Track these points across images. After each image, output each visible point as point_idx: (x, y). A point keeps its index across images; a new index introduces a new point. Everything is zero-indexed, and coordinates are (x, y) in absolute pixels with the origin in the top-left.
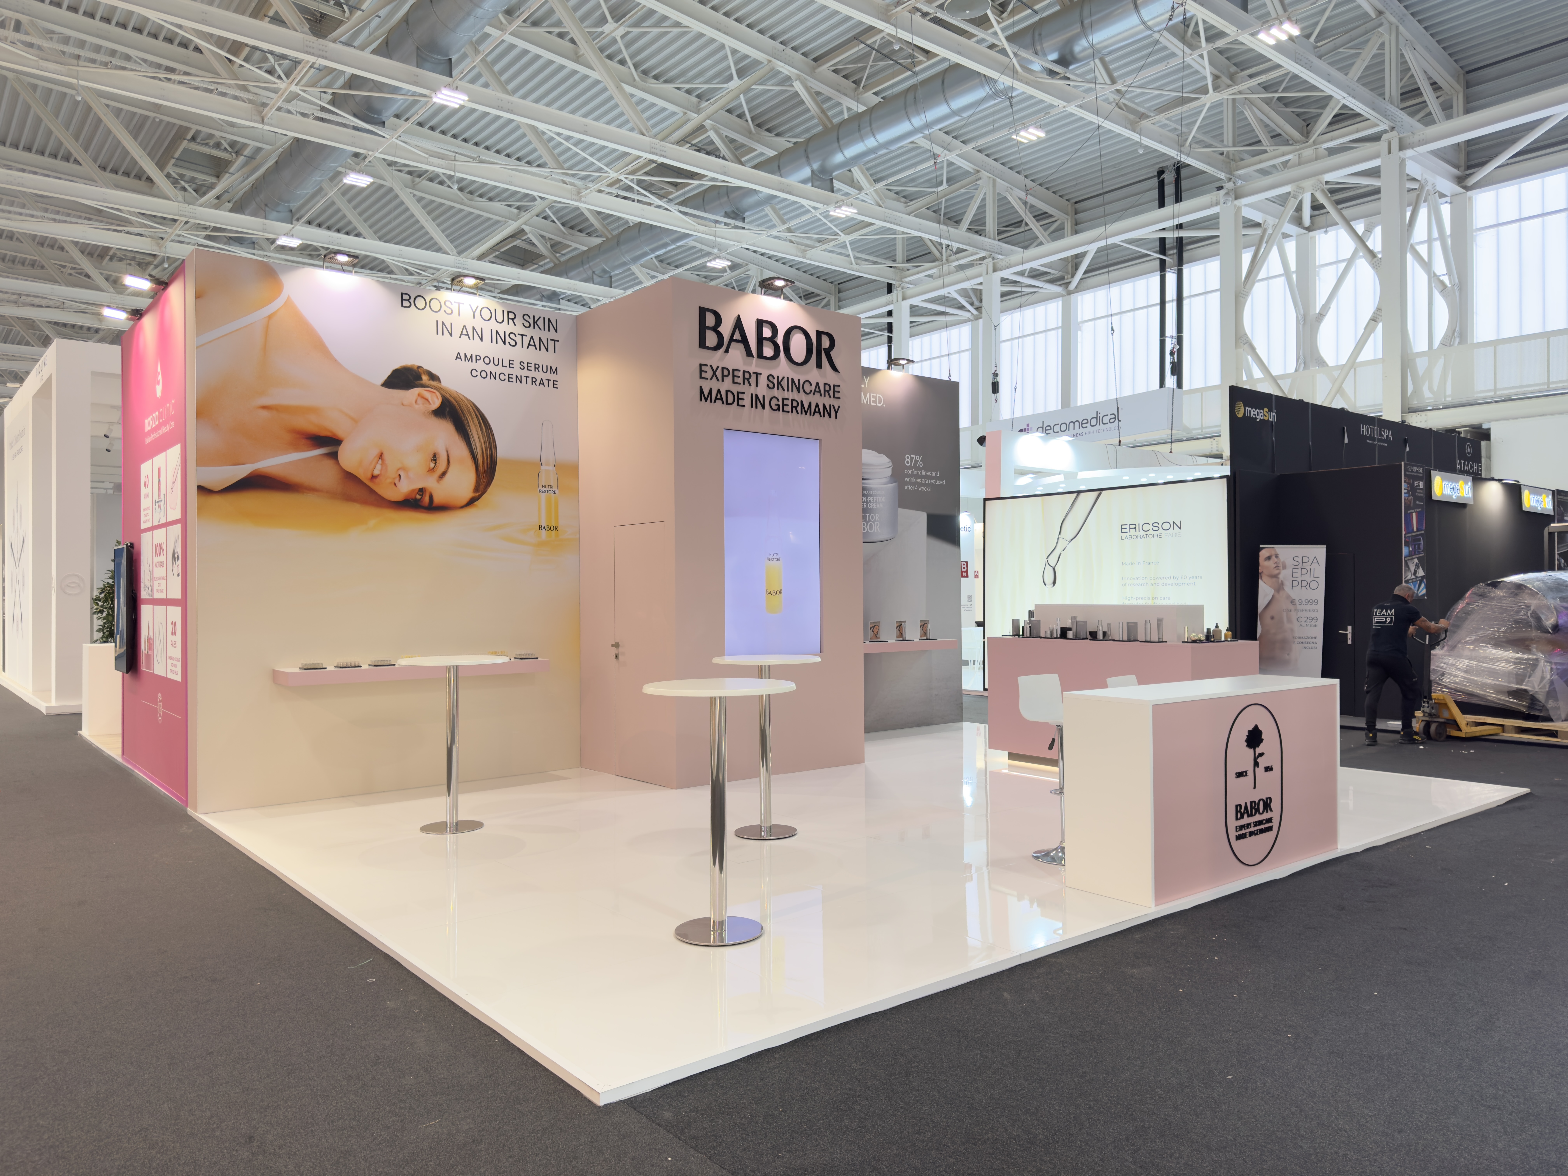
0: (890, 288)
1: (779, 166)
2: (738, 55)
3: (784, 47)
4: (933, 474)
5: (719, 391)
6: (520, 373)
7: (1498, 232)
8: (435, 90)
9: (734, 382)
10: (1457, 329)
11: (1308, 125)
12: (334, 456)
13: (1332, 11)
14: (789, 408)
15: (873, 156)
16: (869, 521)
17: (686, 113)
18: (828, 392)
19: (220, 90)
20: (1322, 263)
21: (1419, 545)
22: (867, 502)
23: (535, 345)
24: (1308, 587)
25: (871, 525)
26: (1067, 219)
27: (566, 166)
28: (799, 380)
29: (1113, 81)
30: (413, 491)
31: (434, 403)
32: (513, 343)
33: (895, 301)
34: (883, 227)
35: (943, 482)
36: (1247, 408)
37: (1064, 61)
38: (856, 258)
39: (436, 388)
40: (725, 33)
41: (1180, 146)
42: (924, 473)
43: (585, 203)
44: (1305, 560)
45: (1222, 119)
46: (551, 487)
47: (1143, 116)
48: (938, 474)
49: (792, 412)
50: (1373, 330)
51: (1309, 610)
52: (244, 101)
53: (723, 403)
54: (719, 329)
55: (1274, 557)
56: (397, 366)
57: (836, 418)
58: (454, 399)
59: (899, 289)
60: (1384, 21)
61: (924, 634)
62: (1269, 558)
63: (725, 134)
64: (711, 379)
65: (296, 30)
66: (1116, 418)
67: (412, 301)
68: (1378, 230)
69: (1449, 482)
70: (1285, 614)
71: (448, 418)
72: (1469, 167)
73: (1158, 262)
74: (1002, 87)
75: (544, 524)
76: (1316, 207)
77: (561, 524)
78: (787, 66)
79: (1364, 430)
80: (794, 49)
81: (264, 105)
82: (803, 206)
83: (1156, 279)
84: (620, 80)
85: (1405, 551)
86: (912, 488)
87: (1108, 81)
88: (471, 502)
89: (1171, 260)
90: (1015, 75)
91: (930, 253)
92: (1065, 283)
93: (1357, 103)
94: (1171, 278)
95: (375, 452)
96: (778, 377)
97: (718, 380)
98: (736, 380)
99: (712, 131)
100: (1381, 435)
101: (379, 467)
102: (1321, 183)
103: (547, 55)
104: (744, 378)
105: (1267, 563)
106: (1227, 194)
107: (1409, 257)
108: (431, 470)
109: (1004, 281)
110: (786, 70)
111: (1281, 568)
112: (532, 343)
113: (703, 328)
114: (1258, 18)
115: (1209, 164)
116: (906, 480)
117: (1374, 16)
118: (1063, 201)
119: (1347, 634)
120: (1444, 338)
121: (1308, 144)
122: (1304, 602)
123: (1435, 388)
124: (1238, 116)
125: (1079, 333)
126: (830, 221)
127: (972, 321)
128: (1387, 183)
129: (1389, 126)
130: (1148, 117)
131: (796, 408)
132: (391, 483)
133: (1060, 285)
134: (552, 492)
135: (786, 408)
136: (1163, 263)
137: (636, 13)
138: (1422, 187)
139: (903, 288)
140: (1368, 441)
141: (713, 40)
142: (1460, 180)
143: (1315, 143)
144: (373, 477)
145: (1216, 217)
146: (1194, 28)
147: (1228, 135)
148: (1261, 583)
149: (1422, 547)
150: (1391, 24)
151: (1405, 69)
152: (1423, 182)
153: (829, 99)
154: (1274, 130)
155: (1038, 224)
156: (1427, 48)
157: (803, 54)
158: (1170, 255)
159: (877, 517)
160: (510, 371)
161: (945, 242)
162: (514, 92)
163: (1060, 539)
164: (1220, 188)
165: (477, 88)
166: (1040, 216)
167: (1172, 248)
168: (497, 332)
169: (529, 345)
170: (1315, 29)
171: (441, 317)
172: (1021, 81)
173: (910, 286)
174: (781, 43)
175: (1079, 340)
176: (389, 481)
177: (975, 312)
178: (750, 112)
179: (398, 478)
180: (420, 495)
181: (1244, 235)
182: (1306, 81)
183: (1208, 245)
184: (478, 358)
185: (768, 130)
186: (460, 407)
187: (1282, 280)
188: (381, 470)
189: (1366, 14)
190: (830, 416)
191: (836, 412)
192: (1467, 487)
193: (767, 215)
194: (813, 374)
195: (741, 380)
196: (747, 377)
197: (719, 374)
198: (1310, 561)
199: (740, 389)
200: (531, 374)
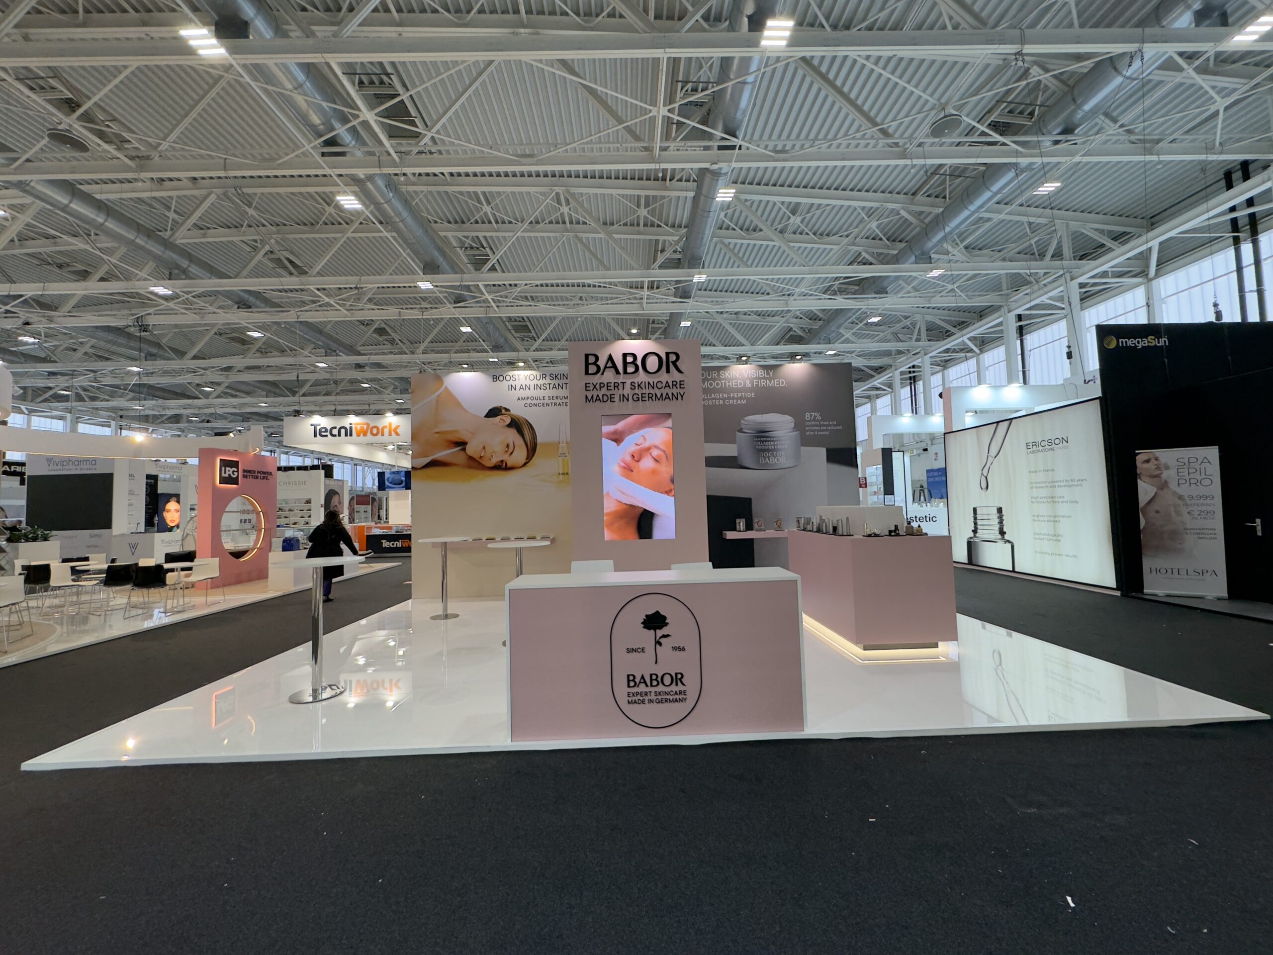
4: (831, 423)
5: (598, 396)
6: (549, 402)
12: (464, 450)
16: (777, 456)
18: (676, 385)
22: (774, 445)
24: (1198, 484)
25: (778, 459)
26: (1144, 231)
28: (653, 382)
32: (545, 388)
34: (975, 274)
35: (840, 428)
37: (1066, 130)
41: (1209, 150)
42: (822, 423)
44: (1193, 460)
48: (835, 423)
49: (649, 400)
51: (1203, 505)
53: (601, 402)
55: (1153, 460)
57: (682, 399)
64: (593, 390)
67: (498, 378)
75: (561, 472)
82: (914, 277)
83: (1230, 253)
86: (812, 433)
89: (1245, 235)
91: (1026, 280)
92: (1146, 275)
94: (1246, 248)
95: (481, 447)
96: (638, 382)
97: (597, 390)
98: (609, 388)
109: (1081, 285)
112: (555, 387)
116: (807, 429)
119: (1255, 526)
122: (1195, 498)
127: (1065, 316)
131: (651, 398)
134: (565, 456)
135: (644, 399)
136: (1237, 239)
144: (481, 457)
158: (1244, 230)
160: (544, 402)
167: (1244, 226)
168: (537, 385)
171: (511, 383)
184: (528, 398)
190: (677, 399)
191: (682, 396)
194: (664, 377)
195: (612, 388)
196: (616, 386)
197: (598, 386)
198: (1200, 461)
199: (611, 392)
200: (553, 402)
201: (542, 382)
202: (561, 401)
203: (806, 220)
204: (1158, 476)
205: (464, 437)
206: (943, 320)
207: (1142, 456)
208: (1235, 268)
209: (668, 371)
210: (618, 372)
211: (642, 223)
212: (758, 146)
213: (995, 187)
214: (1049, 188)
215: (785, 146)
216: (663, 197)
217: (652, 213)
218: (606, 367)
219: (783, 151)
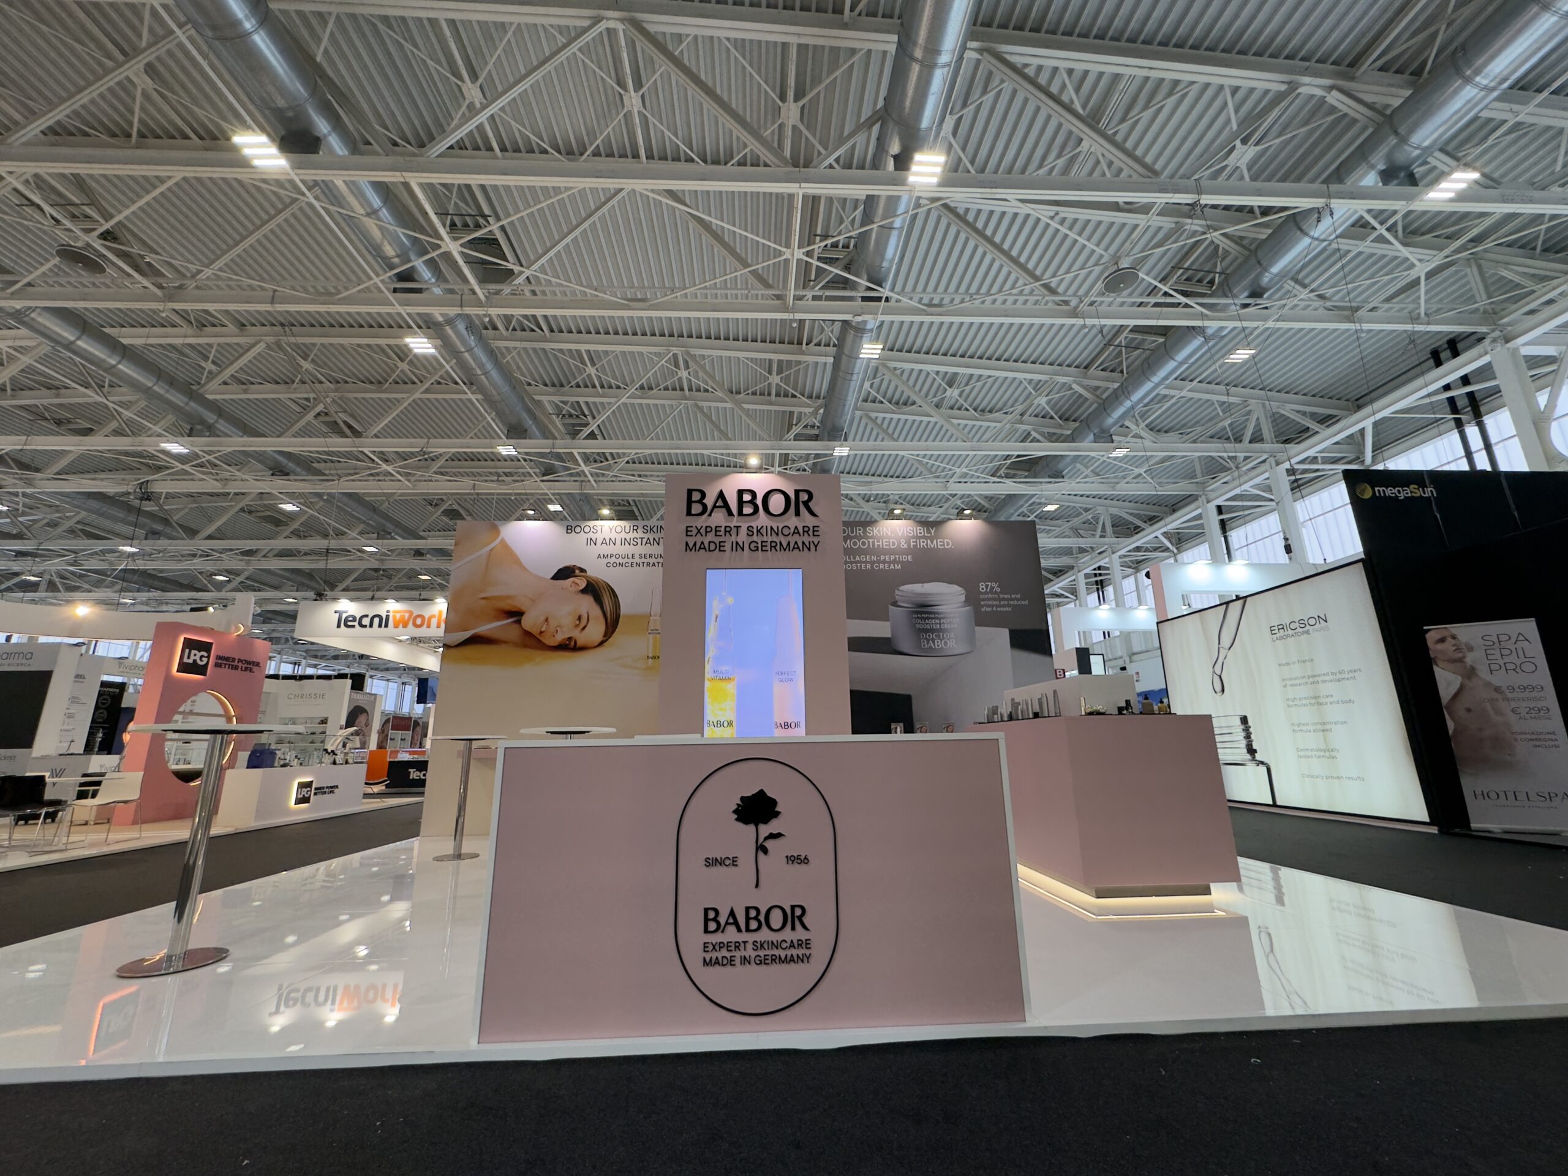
4: (1013, 596)
5: (702, 543)
6: (639, 561)
9: (716, 535)
12: (519, 622)
14: (767, 548)
16: (944, 639)
18: (808, 532)
22: (940, 624)
24: (1518, 670)
25: (945, 642)
28: (778, 527)
32: (635, 544)
34: (1166, 456)
35: (1025, 602)
37: (1256, 293)
42: (1003, 596)
44: (1503, 638)
46: (657, 630)
48: (1019, 596)
49: (771, 551)
53: (706, 551)
55: (1449, 639)
57: (815, 551)
59: (1203, 496)
62: (1442, 640)
64: (696, 535)
67: (573, 529)
70: (1488, 706)
75: (650, 655)
78: (1067, 379)
80: (1068, 366)
82: (1094, 457)
86: (989, 609)
89: (1467, 416)
92: (1361, 461)
94: (1472, 431)
95: (543, 618)
96: (757, 527)
97: (702, 535)
98: (719, 533)
104: (725, 531)
106: (1494, 341)
109: (1289, 472)
112: (648, 542)
116: (982, 603)
122: (1517, 690)
131: (775, 547)
134: (657, 633)
136: (1459, 421)
139: (1206, 495)
144: (541, 632)
153: (1100, 387)
157: (1074, 367)
158: (1465, 412)
159: (952, 635)
160: (633, 560)
164: (1483, 340)
167: (1465, 407)
168: (626, 539)
169: (645, 543)
171: (591, 535)
172: (1215, 320)
173: (1211, 492)
181: (1532, 376)
184: (612, 555)
190: (809, 550)
191: (816, 546)
193: (1073, 469)
194: (792, 521)
195: (722, 533)
196: (728, 531)
197: (703, 531)
198: (1513, 640)
199: (721, 539)
200: (646, 561)
201: (632, 535)
202: (655, 561)
203: (965, 394)
204: (1461, 660)
205: (520, 604)
206: (1131, 514)
207: (1433, 634)
208: (1463, 453)
209: (797, 514)
210: (730, 513)
211: (773, 392)
212: (911, 299)
213: (1181, 356)
214: (1242, 355)
215: (942, 299)
216: (799, 363)
217: (786, 380)
218: (715, 507)
219: (940, 305)
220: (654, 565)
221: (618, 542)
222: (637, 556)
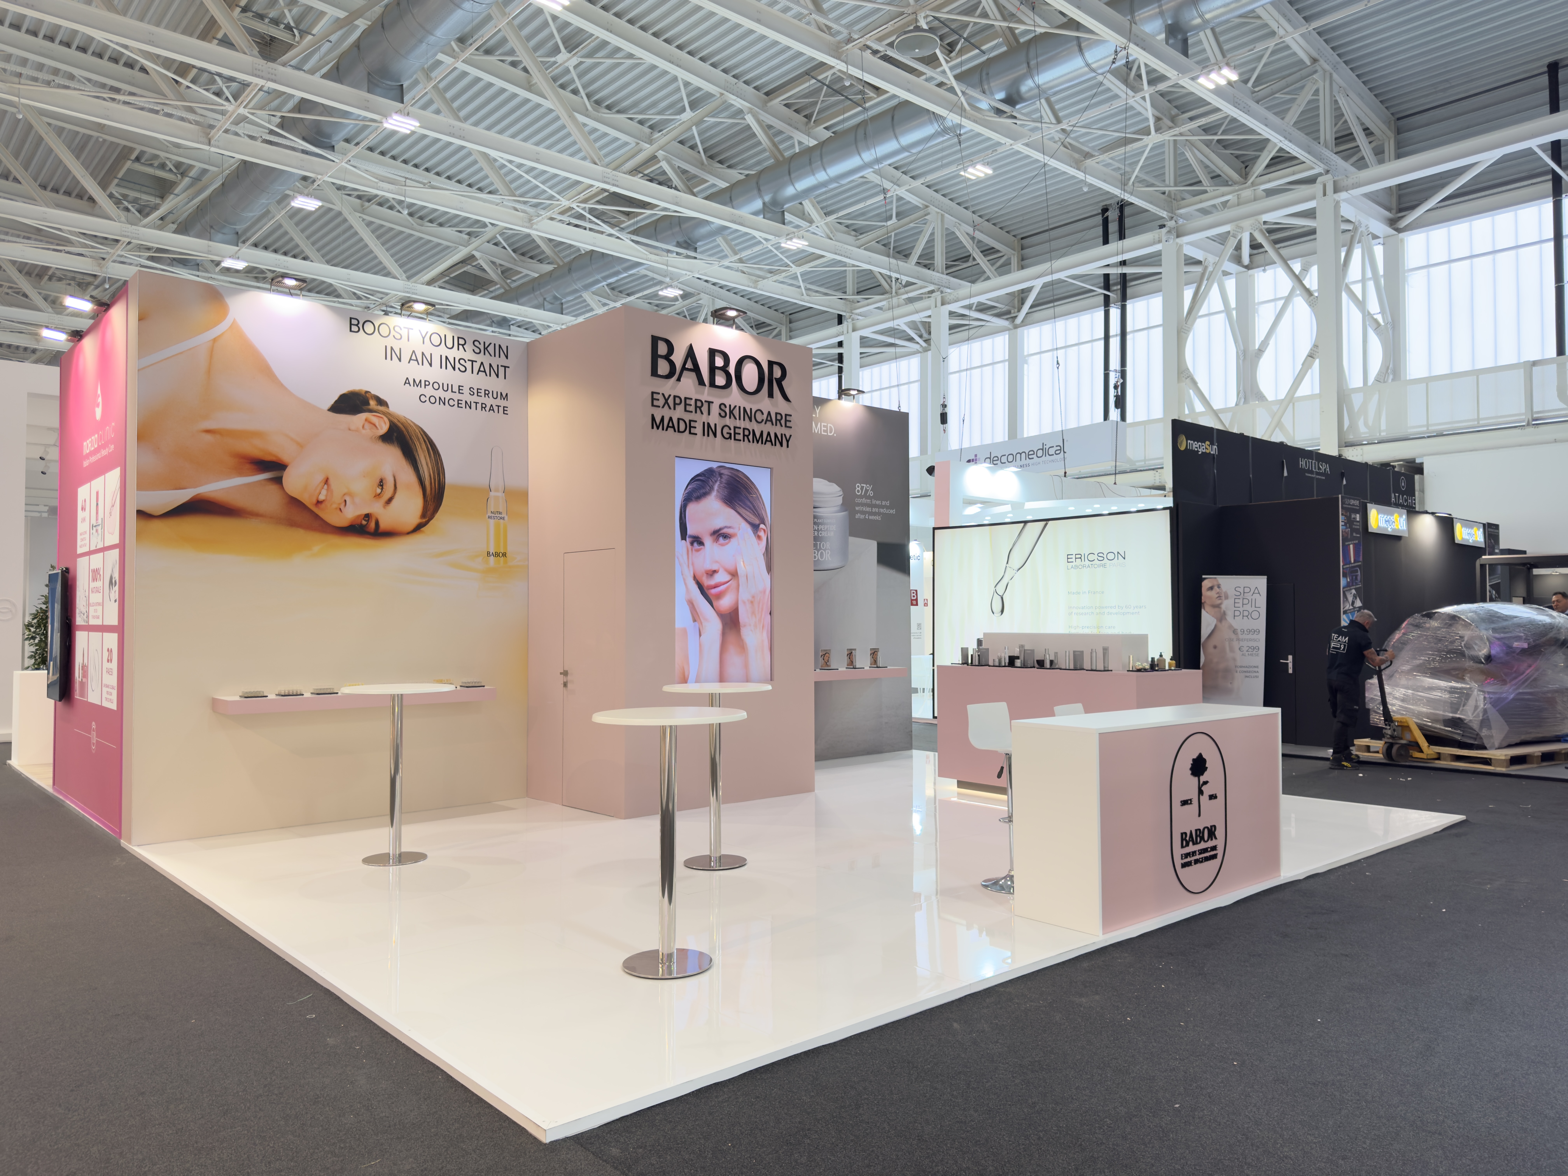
0: (840, 320)
1: (731, 197)
2: (691, 87)
3: (737, 81)
4: (884, 503)
5: (671, 419)
6: (470, 399)
7: (1428, 272)
8: (386, 115)
9: (686, 410)
10: (1391, 366)
11: (1246, 167)
12: (278, 481)
13: (1269, 57)
14: (741, 437)
15: (824, 190)
16: (820, 549)
17: (638, 143)
18: (780, 421)
19: (166, 111)
20: (1260, 301)
21: (1356, 576)
22: (818, 531)
23: (485, 371)
24: (1249, 617)
25: (822, 553)
26: (1014, 255)
27: (517, 193)
28: (751, 409)
29: (1059, 121)
30: (359, 516)
31: (382, 429)
32: (463, 369)
33: (845, 332)
34: (834, 259)
35: (893, 511)
36: (1189, 441)
37: (1011, 100)
38: (807, 289)
39: (384, 413)
40: (677, 66)
41: (1123, 185)
42: (874, 502)
43: (537, 230)
44: (1247, 590)
45: (1164, 159)
46: (500, 513)
47: (1088, 155)
48: (888, 503)
49: (744, 441)
50: (1310, 366)
51: (1251, 640)
52: (191, 123)
53: (675, 431)
54: (671, 358)
55: (1216, 588)
56: (344, 390)
57: (788, 447)
58: (402, 424)
59: (850, 320)
60: (1318, 68)
61: (875, 662)
62: (1211, 588)
63: (677, 164)
64: (663, 407)
65: (245, 53)
66: (1061, 449)
67: (360, 325)
68: (1314, 269)
69: (1384, 514)
70: (1227, 644)
71: (396, 443)
72: (1401, 210)
73: (1102, 298)
74: (951, 124)
75: (492, 551)
76: (1255, 246)
77: (510, 550)
78: (739, 100)
79: (1303, 463)
80: (746, 83)
81: (211, 127)
82: (754, 237)
83: (1100, 314)
84: (573, 109)
85: (1343, 582)
86: (862, 517)
87: (1054, 121)
88: (418, 528)
89: (1115, 296)
90: (963, 113)
91: (880, 285)
92: (1012, 317)
93: (1293, 147)
94: (1115, 313)
95: (320, 478)
96: (730, 406)
97: (670, 408)
98: (688, 408)
99: (664, 162)
100: (1319, 468)
101: (324, 492)
102: (1259, 223)
103: (500, 83)
104: (696, 407)
105: (1209, 593)
106: (1169, 232)
107: (1344, 295)
108: (378, 496)
109: (952, 314)
110: (738, 103)
111: (1223, 598)
112: (482, 369)
113: (655, 356)
114: (1198, 63)
115: (1151, 203)
116: (857, 508)
117: (1309, 63)
118: (1010, 237)
119: (1287, 663)
120: (1378, 374)
121: (1247, 185)
122: (1245, 632)
123: (1370, 423)
124: (1179, 156)
125: (1026, 366)
126: (781, 253)
127: (920, 352)
128: (1323, 224)
129: (1324, 169)
130: (1092, 156)
131: (748, 436)
132: (336, 508)
133: (1007, 319)
134: (501, 518)
135: (737, 437)
136: (1107, 299)
137: (589, 43)
138: (1356, 229)
139: (853, 320)
140: (1307, 474)
141: (665, 73)
142: (1392, 223)
143: (1253, 184)
144: (319, 503)
145: (1158, 254)
146: (1136, 72)
147: (1170, 176)
148: (1203, 612)
149: (1359, 578)
150: (1325, 71)
151: (1338, 115)
152: (1357, 223)
153: (780, 132)
154: (1214, 171)
155: (985, 259)
156: (1359, 95)
157: (755, 88)
158: (1114, 291)
159: (827, 545)
160: (460, 397)
161: (894, 275)
162: (466, 119)
163: (1008, 568)
164: (1162, 226)
165: (428, 114)
166: (988, 251)
167: (1115, 284)
168: (447, 358)
169: (479, 371)
170: (1253, 74)
171: (390, 342)
172: (969, 119)
173: (860, 317)
174: (734, 76)
175: (1025, 373)
176: (335, 506)
177: (924, 344)
178: (702, 143)
179: (344, 504)
180: (365, 520)
181: (1185, 272)
182: (1244, 125)
183: (1151, 281)
184: (427, 383)
185: (720, 162)
186: (408, 432)
187: (1223, 316)
188: (326, 496)
189: (1301, 61)
190: (781, 445)
191: (788, 441)
192: (1402, 520)
193: (719, 246)
194: (765, 403)
195: (692, 408)
196: (699, 405)
197: (671, 402)
198: (1252, 591)
199: (691, 416)
200: (481, 400)
207: (1208, 582)
214: (979, 171)
220: (491, 409)
221: (436, 362)
222: (466, 390)
